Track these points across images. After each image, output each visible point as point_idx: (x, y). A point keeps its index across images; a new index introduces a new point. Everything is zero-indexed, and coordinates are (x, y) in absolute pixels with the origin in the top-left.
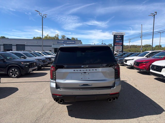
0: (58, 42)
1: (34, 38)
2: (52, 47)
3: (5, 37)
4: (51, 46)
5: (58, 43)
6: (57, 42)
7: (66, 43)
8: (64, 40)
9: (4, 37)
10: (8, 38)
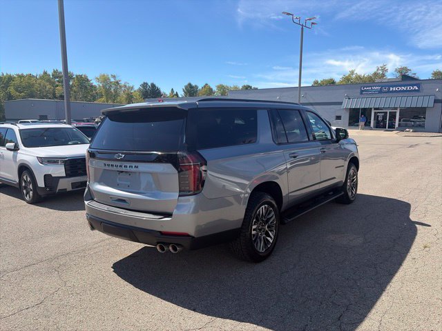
0: (362, 91)
1: (316, 82)
2: (344, 106)
3: (251, 87)
4: (341, 103)
5: (361, 93)
6: (359, 91)
7: (389, 92)
8: (383, 84)
9: (249, 86)
10: (257, 89)
